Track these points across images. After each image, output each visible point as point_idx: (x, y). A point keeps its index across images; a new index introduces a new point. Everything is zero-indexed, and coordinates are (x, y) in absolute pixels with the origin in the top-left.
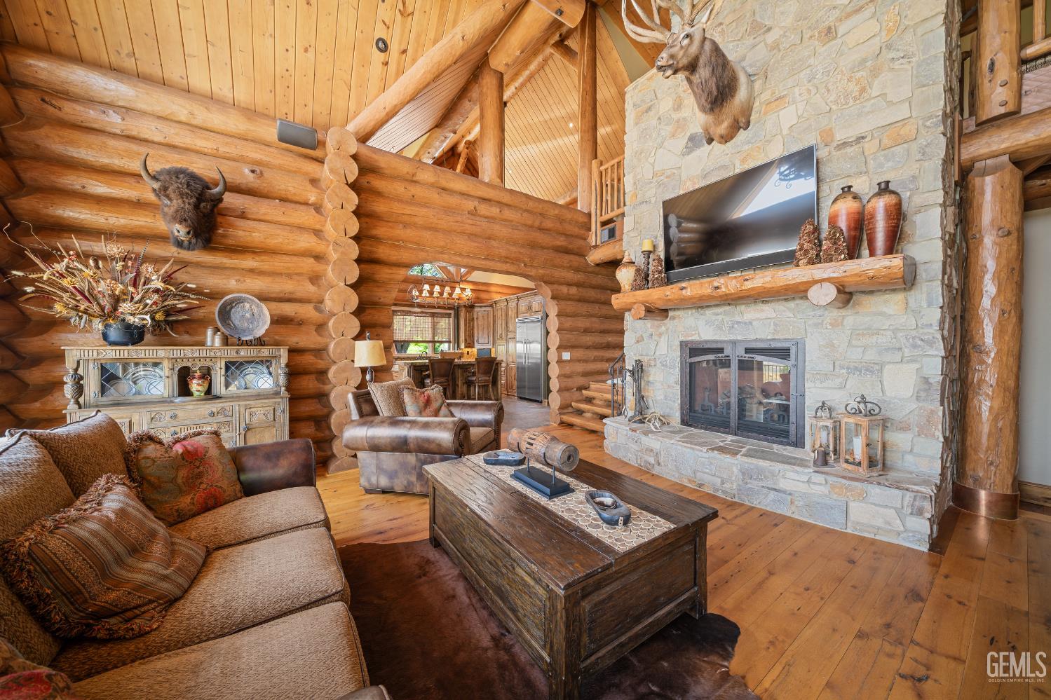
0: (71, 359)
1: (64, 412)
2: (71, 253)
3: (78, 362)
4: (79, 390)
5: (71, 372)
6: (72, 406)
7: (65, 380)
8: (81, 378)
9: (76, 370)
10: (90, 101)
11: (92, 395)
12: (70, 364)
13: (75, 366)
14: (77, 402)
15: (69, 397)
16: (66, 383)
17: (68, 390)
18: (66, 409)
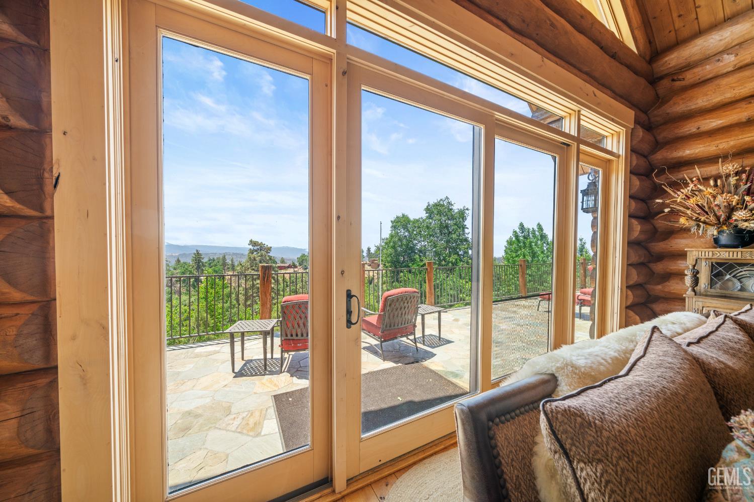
0: (691, 258)
1: (684, 296)
2: (694, 179)
3: (696, 260)
4: (696, 281)
5: (691, 267)
6: (690, 292)
7: (686, 272)
8: (698, 272)
9: (694, 266)
10: (706, 59)
11: (703, 286)
12: (690, 261)
13: (694, 263)
14: (694, 290)
15: (689, 285)
16: (686, 275)
17: (688, 280)
18: (686, 294)
